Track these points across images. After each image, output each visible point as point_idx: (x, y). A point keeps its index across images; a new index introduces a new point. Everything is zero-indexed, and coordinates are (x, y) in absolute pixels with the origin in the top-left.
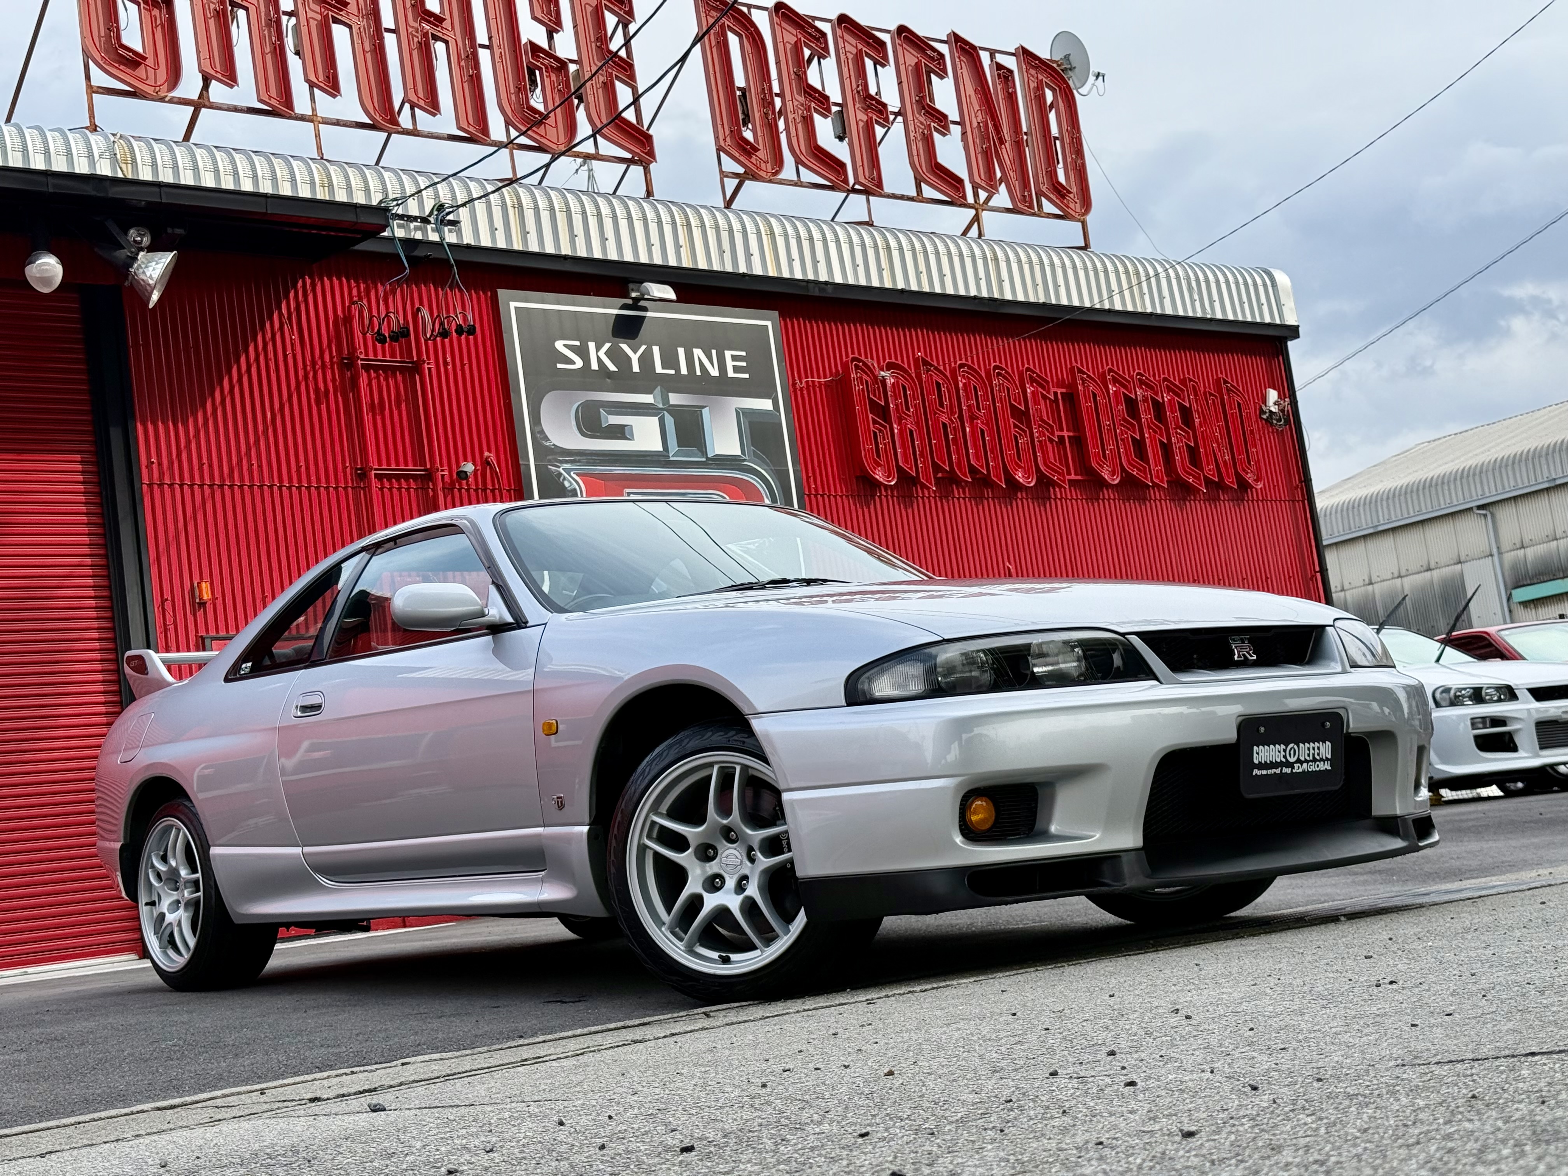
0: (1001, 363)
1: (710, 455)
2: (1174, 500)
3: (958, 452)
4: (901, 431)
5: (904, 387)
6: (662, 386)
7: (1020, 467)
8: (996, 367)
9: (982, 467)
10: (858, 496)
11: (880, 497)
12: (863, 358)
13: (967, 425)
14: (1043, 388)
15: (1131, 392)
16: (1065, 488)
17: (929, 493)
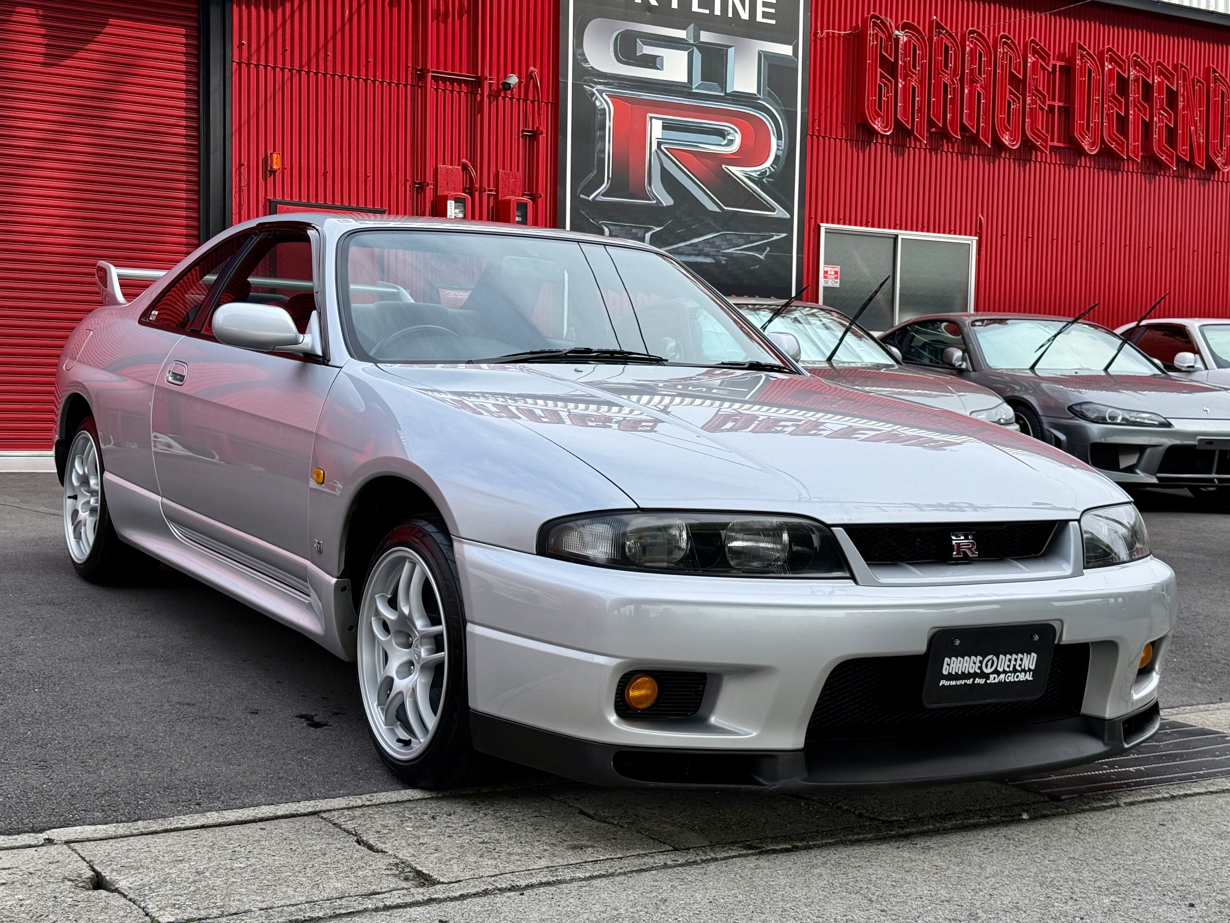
0: (1009, 33)
1: (728, 91)
2: (1145, 174)
3: (953, 111)
4: (904, 87)
5: (915, 47)
6: (696, 24)
7: (1008, 130)
8: (1003, 36)
9: (973, 127)
10: (857, 141)
11: (875, 144)
12: (883, 17)
13: (966, 86)
14: (1043, 59)
15: (1124, 72)
16: (1046, 154)
17: (921, 145)
